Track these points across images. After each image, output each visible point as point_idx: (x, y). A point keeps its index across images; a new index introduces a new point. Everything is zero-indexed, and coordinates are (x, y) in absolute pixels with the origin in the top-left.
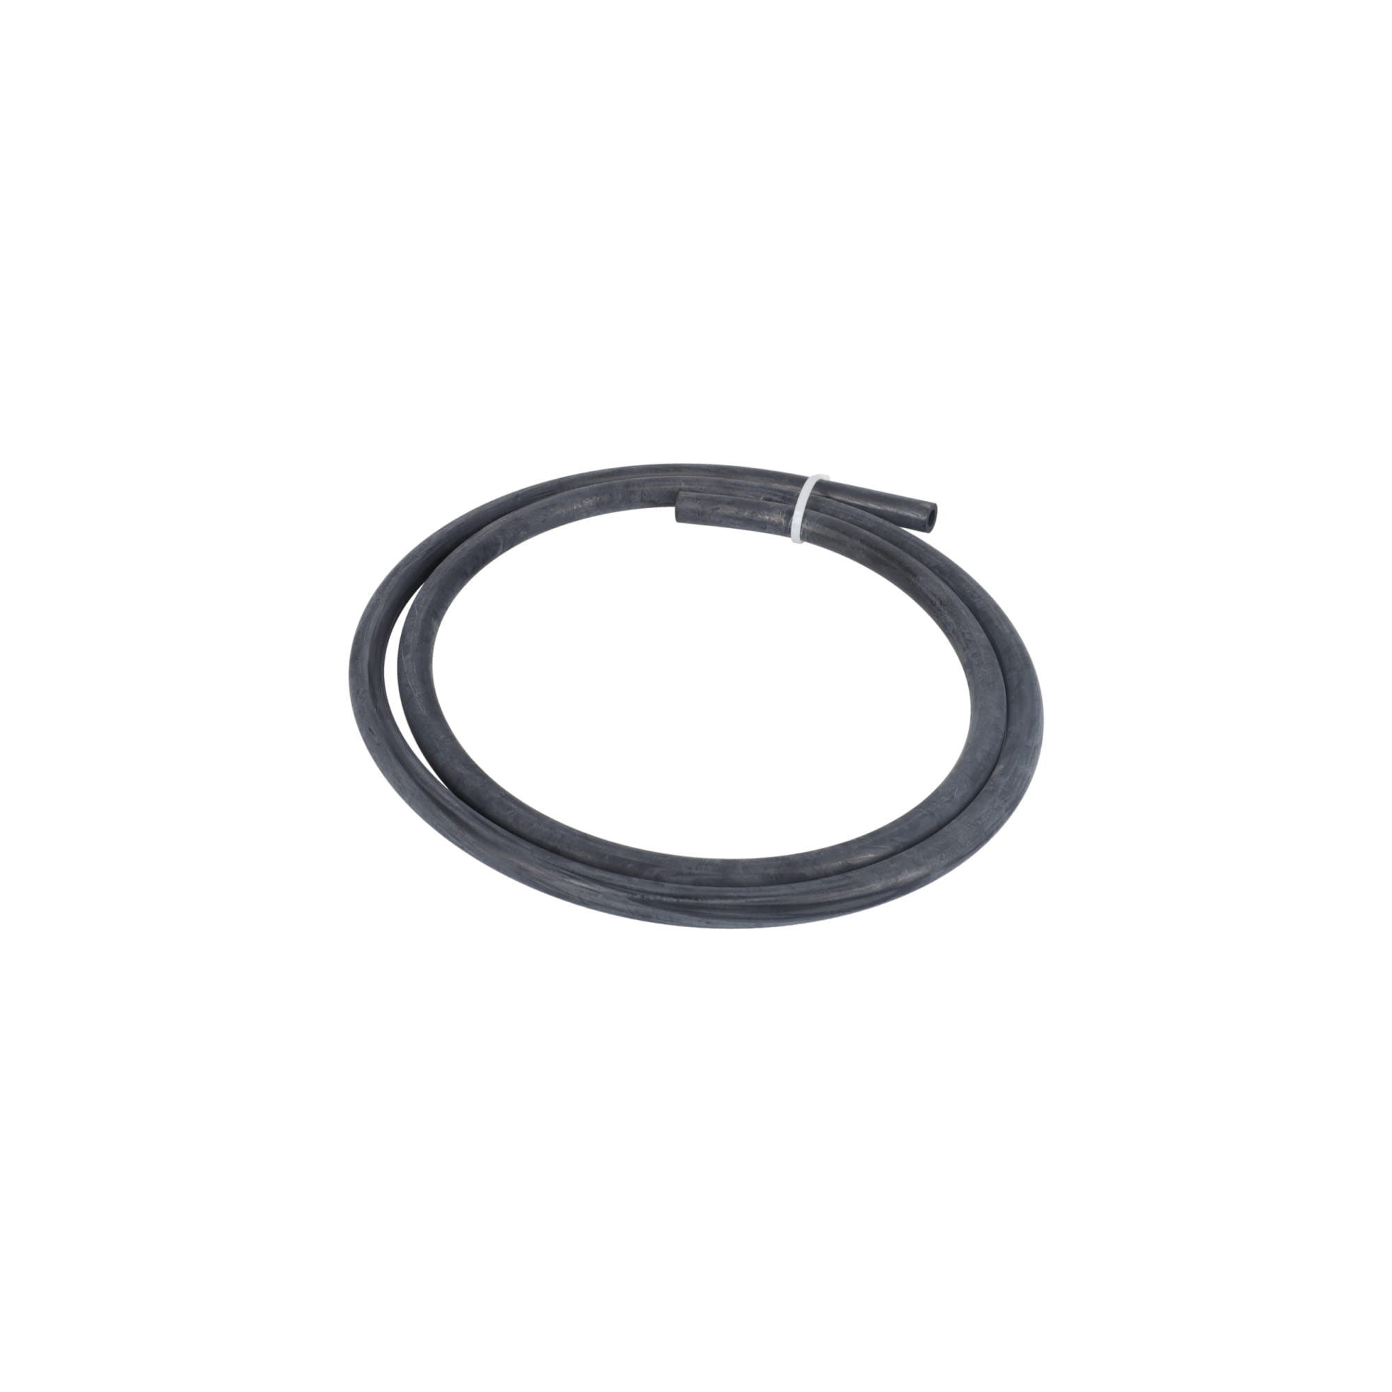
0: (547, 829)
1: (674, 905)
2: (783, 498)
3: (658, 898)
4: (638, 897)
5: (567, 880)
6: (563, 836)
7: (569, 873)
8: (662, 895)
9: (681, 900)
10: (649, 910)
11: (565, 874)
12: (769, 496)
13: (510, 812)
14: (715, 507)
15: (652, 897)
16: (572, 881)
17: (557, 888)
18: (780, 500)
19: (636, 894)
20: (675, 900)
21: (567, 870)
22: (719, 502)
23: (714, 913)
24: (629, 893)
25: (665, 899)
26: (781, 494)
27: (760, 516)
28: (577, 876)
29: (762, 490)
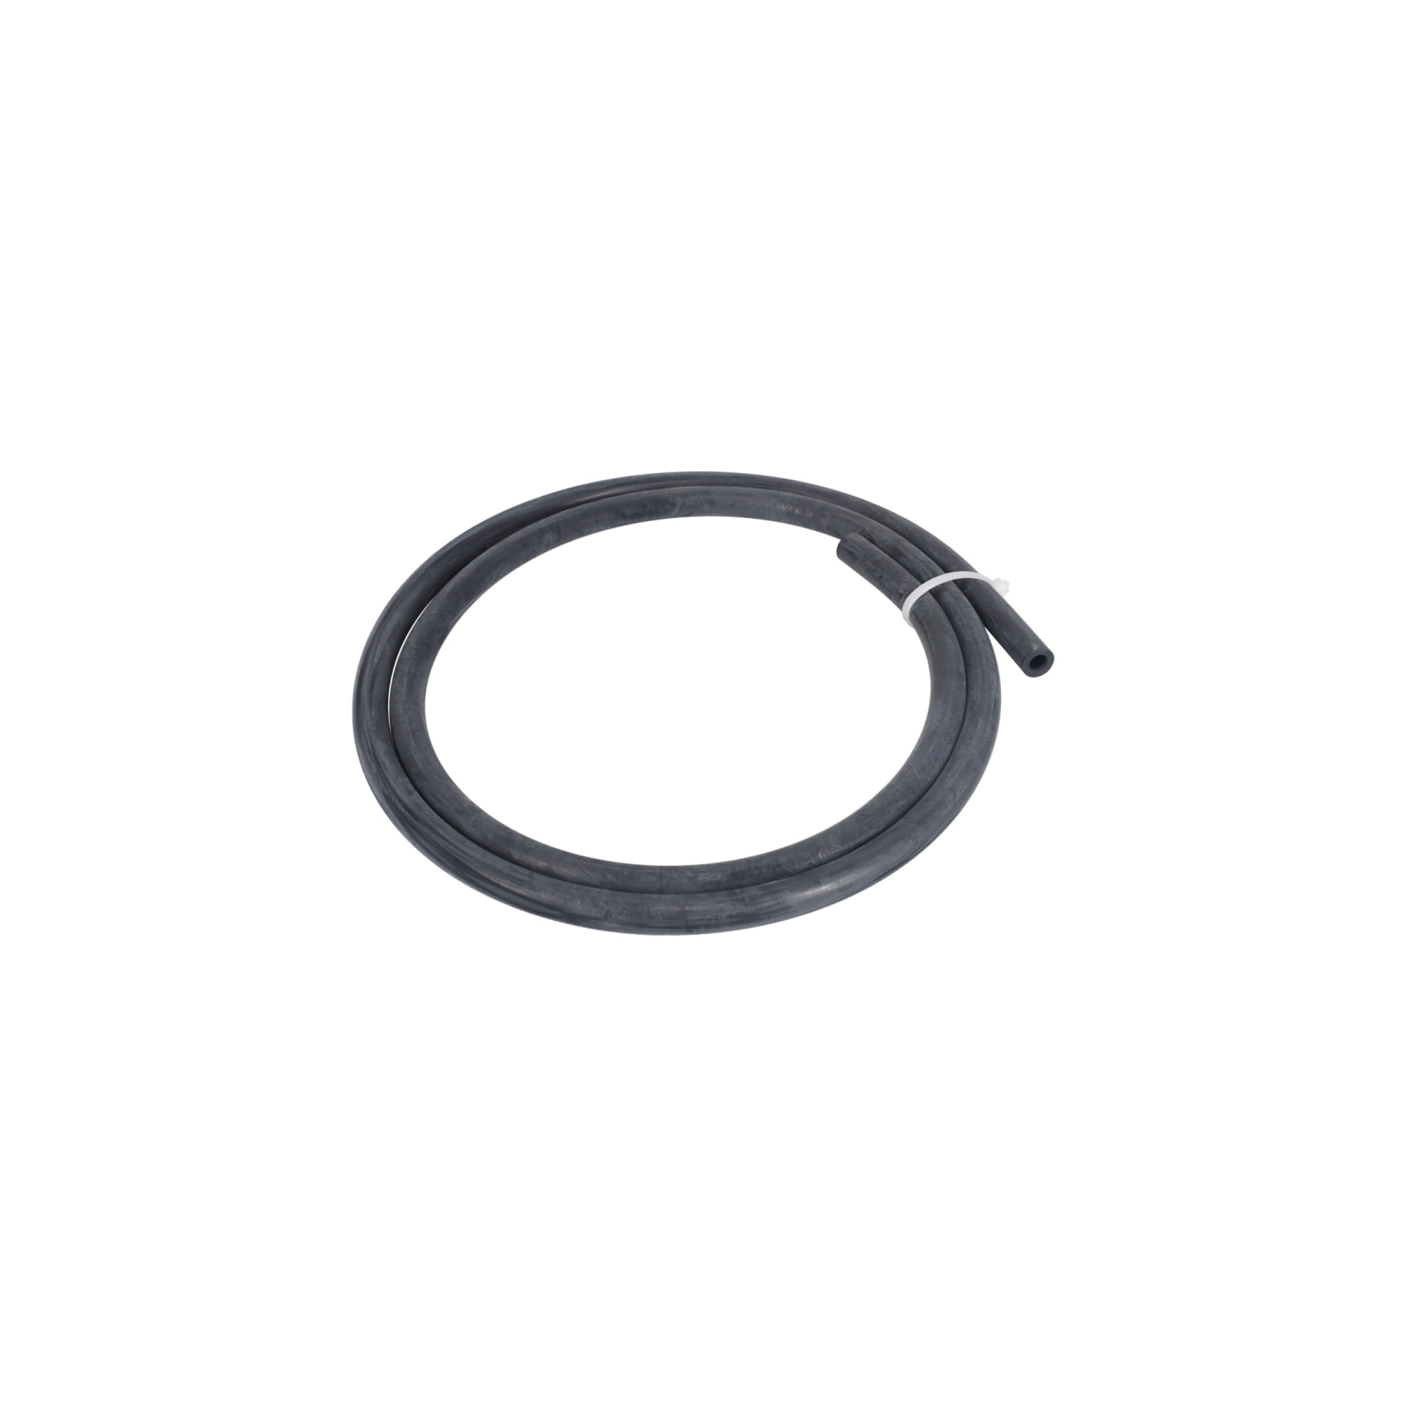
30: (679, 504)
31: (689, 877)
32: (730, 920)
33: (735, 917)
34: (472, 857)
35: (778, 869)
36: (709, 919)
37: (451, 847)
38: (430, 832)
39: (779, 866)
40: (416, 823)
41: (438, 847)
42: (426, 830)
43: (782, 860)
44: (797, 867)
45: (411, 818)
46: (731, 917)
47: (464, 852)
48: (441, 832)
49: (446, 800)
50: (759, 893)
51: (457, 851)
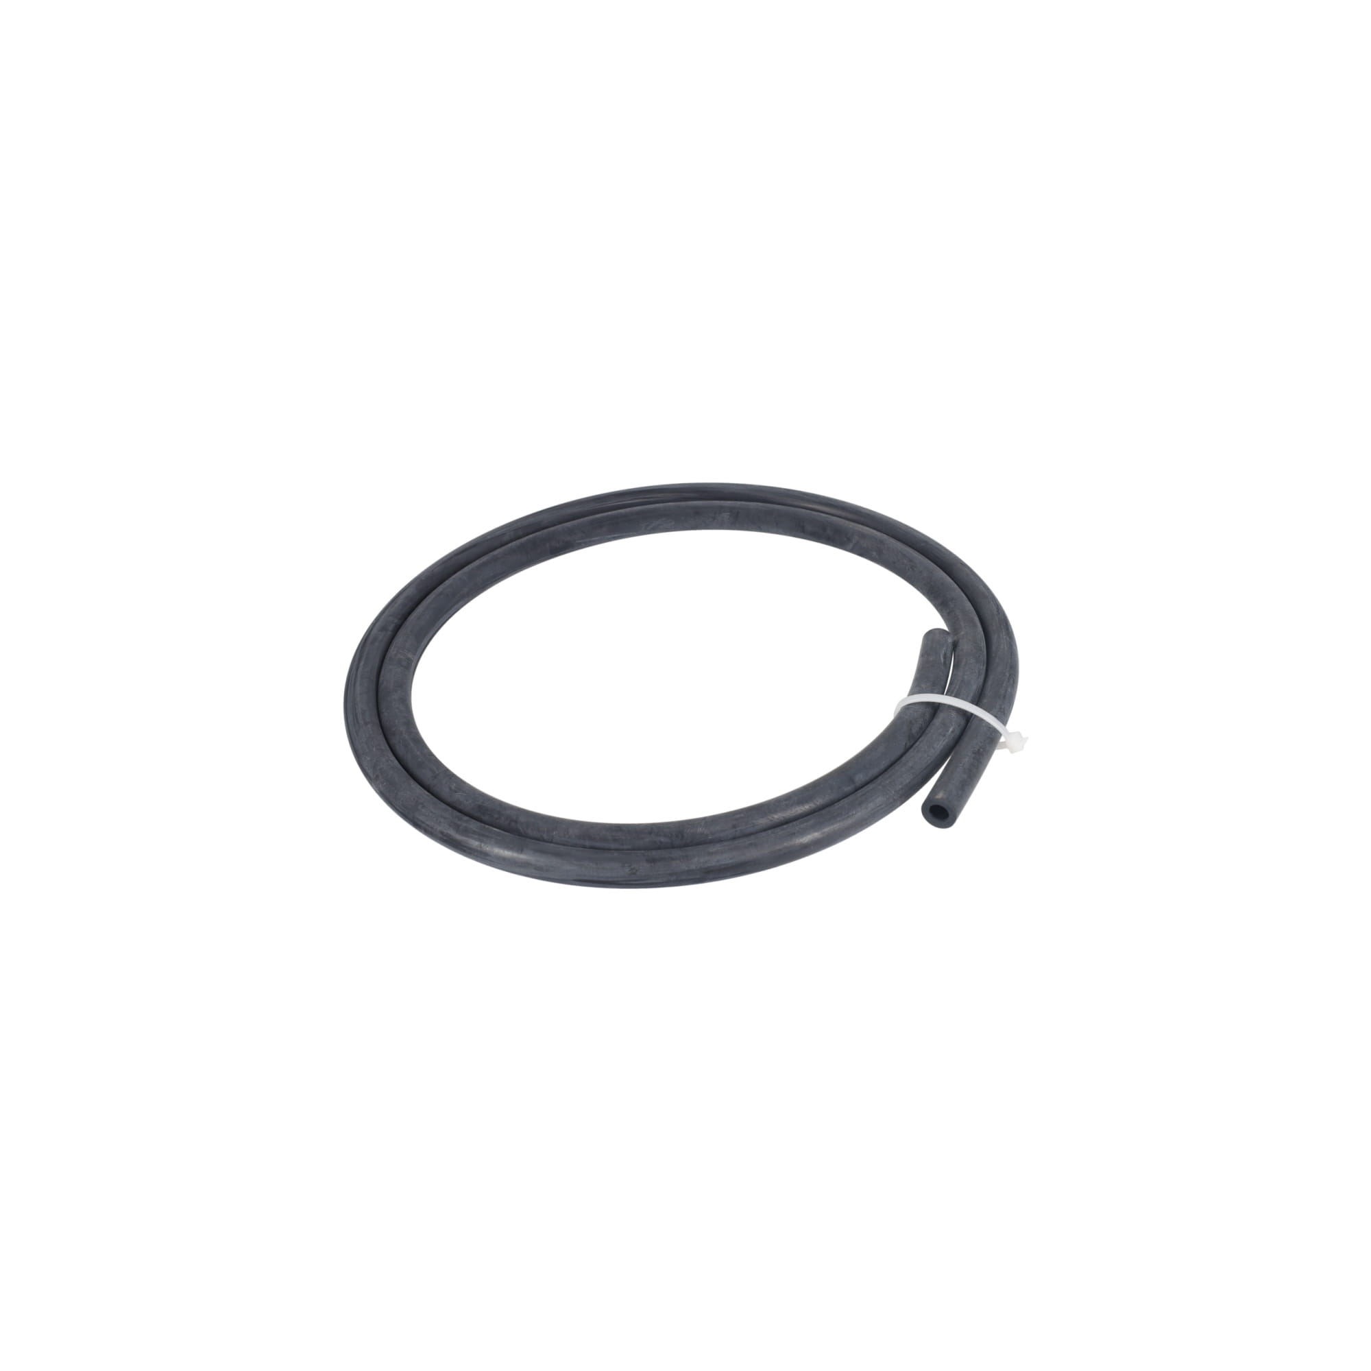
30: (854, 541)
31: (450, 789)
32: (440, 835)
33: (445, 836)
35: (513, 824)
36: (428, 825)
39: (516, 822)
43: (522, 819)
44: (529, 832)
46: (442, 833)
50: (475, 829)
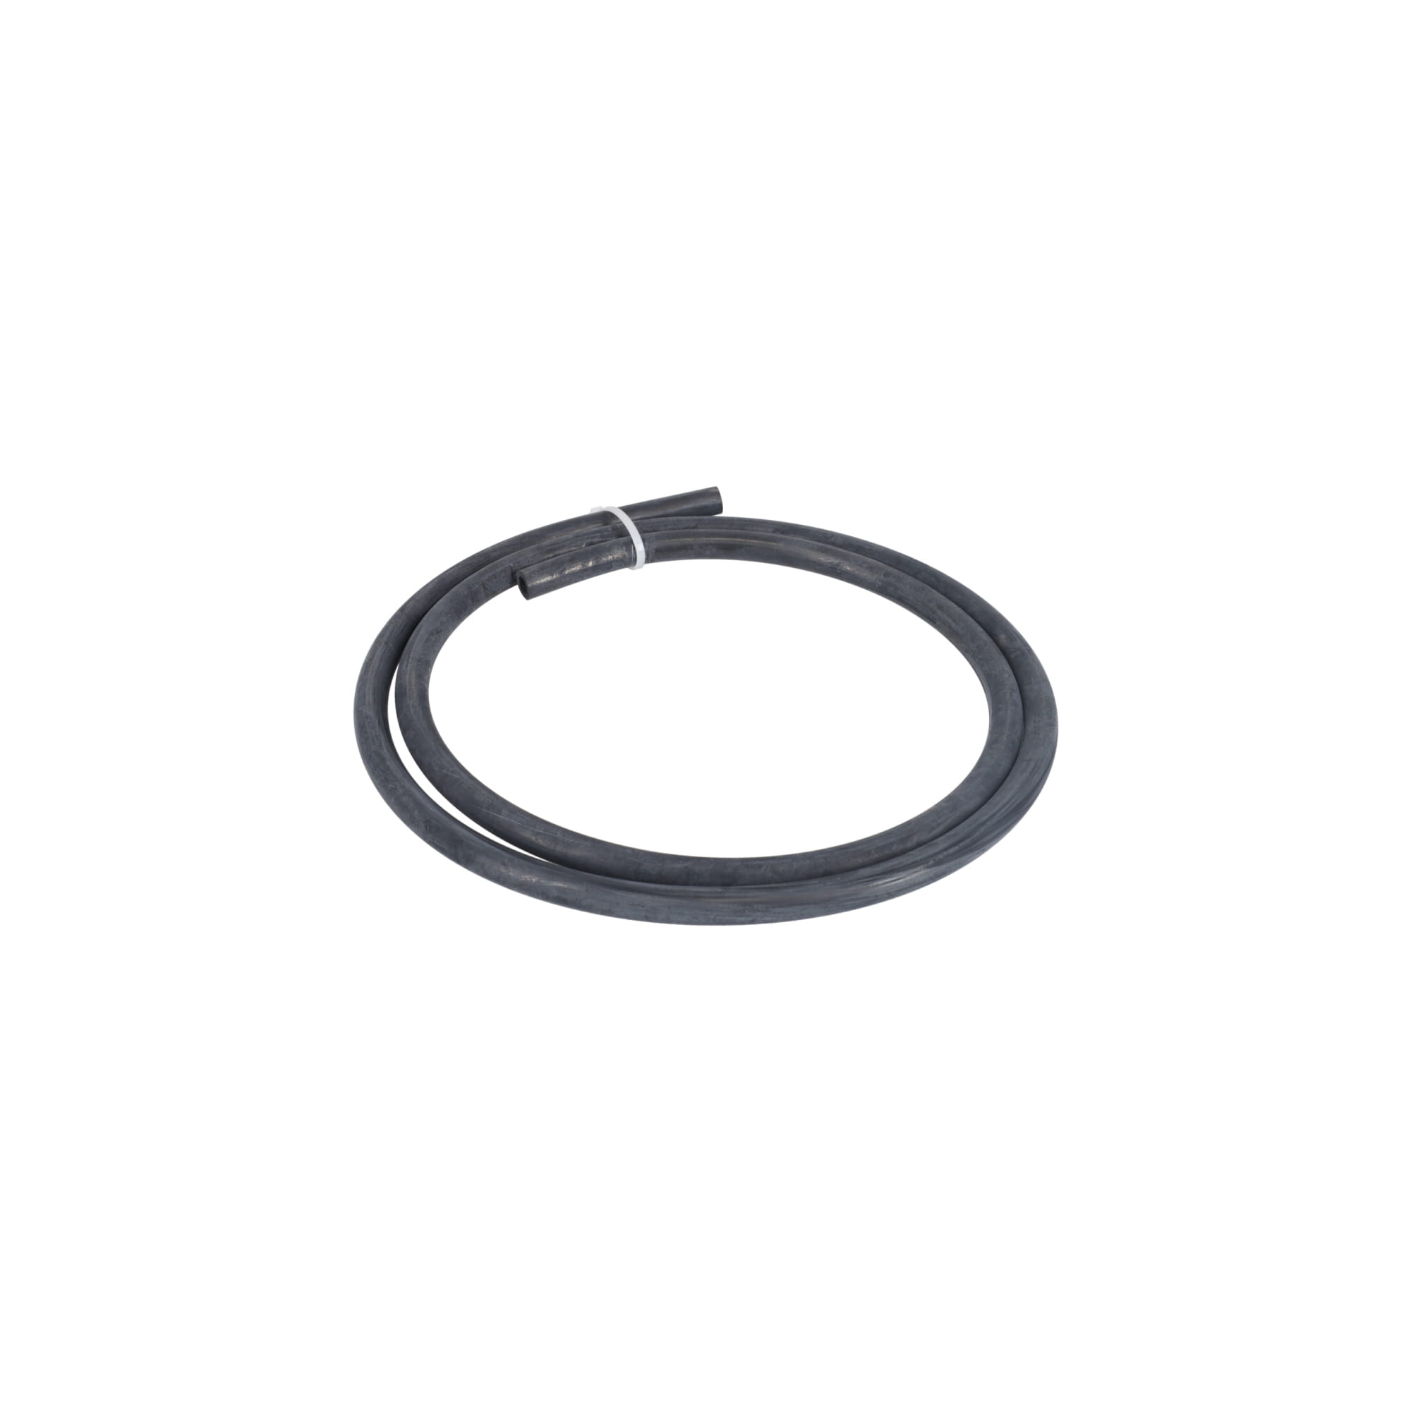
0: (808, 861)
1: (959, 851)
2: (602, 536)
3: (945, 853)
4: (932, 862)
5: (870, 885)
6: (825, 858)
7: (866, 880)
8: (946, 849)
9: (961, 845)
10: (944, 867)
11: (864, 882)
12: (589, 541)
13: (763, 869)
14: (561, 569)
15: (941, 856)
16: (876, 883)
17: (866, 897)
18: (600, 540)
19: (929, 862)
20: (957, 848)
21: (865, 878)
22: (563, 563)
23: (984, 840)
24: (923, 864)
25: (951, 851)
26: (598, 534)
27: (604, 559)
28: (876, 877)
29: (580, 538)
34: (1013, 797)
37: (1003, 810)
38: (985, 827)
40: (973, 837)
41: (999, 823)
42: (982, 829)
45: (967, 841)
47: (1007, 803)
48: (984, 818)
49: (940, 818)
51: (1006, 808)
